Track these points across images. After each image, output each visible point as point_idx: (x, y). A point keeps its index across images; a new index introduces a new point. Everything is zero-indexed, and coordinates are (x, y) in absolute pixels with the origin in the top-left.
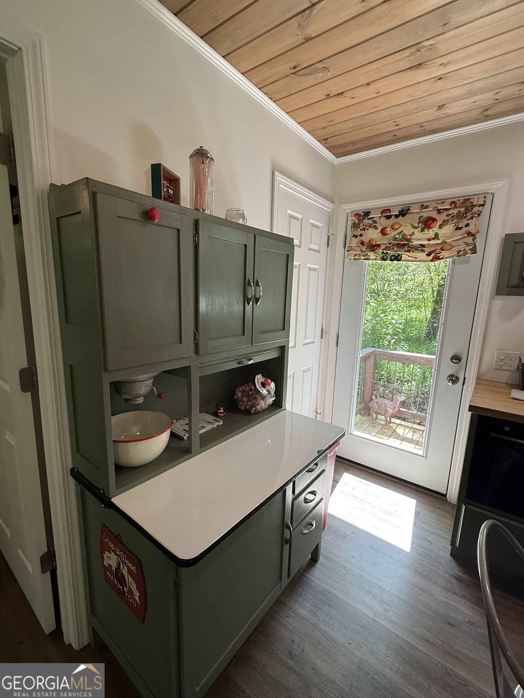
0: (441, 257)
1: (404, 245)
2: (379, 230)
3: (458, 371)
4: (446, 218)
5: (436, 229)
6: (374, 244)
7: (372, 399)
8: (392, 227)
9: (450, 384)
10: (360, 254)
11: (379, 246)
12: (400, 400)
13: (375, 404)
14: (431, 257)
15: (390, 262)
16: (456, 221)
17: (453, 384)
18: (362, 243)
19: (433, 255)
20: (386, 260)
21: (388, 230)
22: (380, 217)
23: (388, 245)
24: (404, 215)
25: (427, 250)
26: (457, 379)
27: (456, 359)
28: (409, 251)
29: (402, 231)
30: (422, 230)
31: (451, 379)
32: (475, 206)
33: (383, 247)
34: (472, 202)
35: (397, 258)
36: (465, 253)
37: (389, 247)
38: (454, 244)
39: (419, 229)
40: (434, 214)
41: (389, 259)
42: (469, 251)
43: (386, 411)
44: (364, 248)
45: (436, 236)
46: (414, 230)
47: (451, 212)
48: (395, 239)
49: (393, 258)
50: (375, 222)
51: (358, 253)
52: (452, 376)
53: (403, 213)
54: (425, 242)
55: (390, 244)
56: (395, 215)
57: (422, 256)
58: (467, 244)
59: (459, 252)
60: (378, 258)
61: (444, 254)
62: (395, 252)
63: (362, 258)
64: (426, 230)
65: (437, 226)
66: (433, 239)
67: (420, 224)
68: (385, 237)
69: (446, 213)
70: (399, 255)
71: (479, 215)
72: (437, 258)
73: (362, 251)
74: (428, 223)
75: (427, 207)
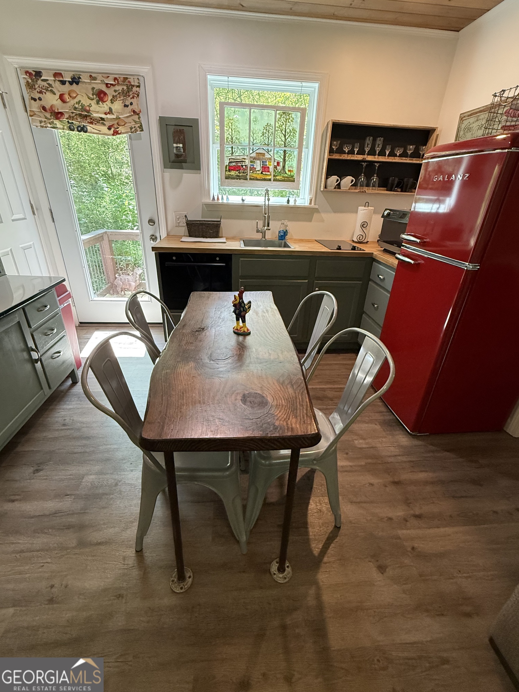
0: (119, 132)
1: (86, 116)
2: (57, 96)
3: (155, 232)
4: (115, 94)
5: (108, 103)
6: (56, 111)
8: (69, 94)
9: (152, 242)
10: (45, 122)
11: (62, 114)
14: (112, 131)
15: (77, 133)
16: (122, 98)
17: (153, 241)
18: (44, 108)
19: (113, 129)
20: (73, 130)
21: (66, 97)
22: (55, 81)
23: (72, 115)
24: (77, 83)
25: (108, 124)
26: (156, 238)
27: (151, 221)
28: (92, 123)
29: (80, 101)
30: (98, 103)
31: (152, 238)
32: (133, 86)
33: (66, 116)
34: (129, 82)
35: (83, 129)
36: (136, 131)
37: (73, 117)
38: (126, 120)
39: (95, 101)
40: (104, 88)
41: (76, 129)
42: (138, 129)
43: (130, 285)
44: (48, 115)
45: (111, 112)
46: (90, 102)
47: (117, 88)
48: (75, 109)
49: (79, 129)
50: (50, 85)
51: (43, 119)
52: (153, 235)
53: (75, 81)
54: (103, 116)
55: (72, 113)
56: (69, 81)
57: (104, 129)
58: (135, 122)
59: (131, 128)
60: (66, 127)
61: (121, 130)
62: (79, 122)
63: (49, 126)
64: (100, 103)
65: (109, 101)
66: (109, 113)
67: (95, 96)
68: (64, 105)
69: (113, 88)
70: (84, 126)
71: (138, 96)
72: (116, 133)
73: (46, 118)
74: (101, 96)
75: (95, 79)
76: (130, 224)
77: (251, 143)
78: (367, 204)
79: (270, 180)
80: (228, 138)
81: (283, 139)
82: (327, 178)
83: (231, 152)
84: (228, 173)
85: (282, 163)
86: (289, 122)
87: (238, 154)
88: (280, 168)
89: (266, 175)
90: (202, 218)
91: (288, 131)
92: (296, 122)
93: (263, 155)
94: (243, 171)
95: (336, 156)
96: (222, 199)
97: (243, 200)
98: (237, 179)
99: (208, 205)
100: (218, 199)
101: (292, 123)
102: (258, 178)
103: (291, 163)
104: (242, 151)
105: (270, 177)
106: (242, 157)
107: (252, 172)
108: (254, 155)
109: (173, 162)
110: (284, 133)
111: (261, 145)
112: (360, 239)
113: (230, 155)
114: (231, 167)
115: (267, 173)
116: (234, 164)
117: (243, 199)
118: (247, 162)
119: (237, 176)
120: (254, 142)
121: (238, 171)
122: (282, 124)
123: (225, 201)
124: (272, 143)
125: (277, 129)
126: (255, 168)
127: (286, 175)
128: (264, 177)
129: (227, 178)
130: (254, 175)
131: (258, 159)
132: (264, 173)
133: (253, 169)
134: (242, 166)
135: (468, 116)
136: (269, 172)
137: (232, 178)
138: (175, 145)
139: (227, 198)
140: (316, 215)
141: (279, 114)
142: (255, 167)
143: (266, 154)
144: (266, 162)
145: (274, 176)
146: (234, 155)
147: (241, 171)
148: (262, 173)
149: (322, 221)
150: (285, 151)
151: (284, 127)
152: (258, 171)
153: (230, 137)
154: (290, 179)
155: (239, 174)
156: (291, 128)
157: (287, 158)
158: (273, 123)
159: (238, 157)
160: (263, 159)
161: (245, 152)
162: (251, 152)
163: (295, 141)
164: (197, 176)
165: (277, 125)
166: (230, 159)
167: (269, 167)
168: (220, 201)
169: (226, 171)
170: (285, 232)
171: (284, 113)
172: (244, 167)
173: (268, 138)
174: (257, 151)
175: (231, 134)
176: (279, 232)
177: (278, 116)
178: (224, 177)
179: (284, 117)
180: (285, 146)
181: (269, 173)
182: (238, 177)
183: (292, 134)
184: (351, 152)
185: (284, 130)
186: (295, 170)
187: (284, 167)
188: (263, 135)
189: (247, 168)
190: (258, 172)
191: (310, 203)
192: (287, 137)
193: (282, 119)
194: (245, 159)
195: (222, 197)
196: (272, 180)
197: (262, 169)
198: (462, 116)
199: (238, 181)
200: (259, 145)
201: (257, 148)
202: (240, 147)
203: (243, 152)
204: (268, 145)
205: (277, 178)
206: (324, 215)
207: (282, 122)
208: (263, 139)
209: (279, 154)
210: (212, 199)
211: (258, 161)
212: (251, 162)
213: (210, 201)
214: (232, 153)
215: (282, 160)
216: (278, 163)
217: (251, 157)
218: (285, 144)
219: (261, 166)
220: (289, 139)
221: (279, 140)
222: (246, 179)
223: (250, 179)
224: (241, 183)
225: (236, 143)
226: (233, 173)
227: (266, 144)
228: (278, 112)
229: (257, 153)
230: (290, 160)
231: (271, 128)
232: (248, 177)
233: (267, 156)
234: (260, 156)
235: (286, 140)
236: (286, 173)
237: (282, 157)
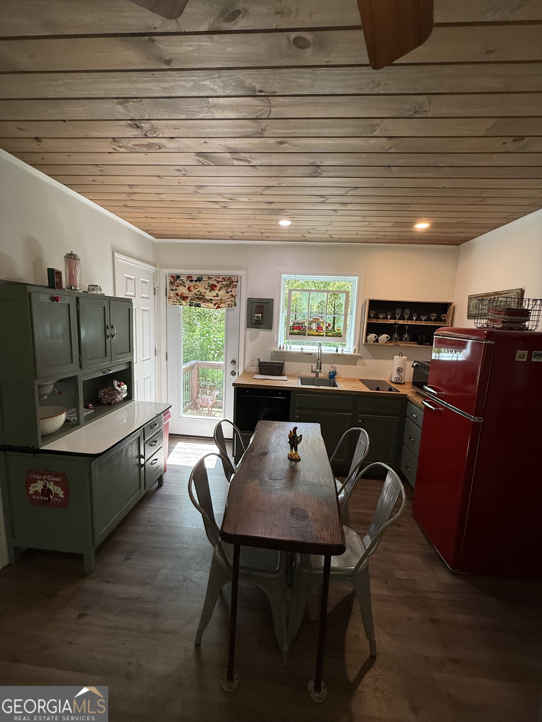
0: (221, 307)
1: (202, 298)
2: (187, 288)
3: (235, 369)
4: (221, 286)
5: (217, 291)
6: (184, 296)
7: (198, 397)
8: (194, 287)
9: (232, 376)
10: (176, 302)
11: (187, 297)
12: (216, 394)
13: (200, 400)
14: (216, 306)
15: (194, 307)
16: (226, 288)
17: (233, 376)
18: (177, 295)
19: (217, 305)
20: (192, 306)
21: (192, 288)
22: (187, 280)
23: (193, 298)
24: (200, 281)
25: (214, 302)
26: (235, 373)
27: (234, 362)
28: (204, 302)
29: (200, 290)
30: (210, 291)
31: (232, 374)
32: (234, 281)
33: (190, 298)
34: (232, 280)
35: (198, 306)
36: (232, 306)
37: (194, 299)
38: (226, 300)
39: (209, 290)
40: (215, 283)
41: (194, 306)
42: (233, 305)
43: (208, 403)
44: (179, 298)
45: (217, 296)
46: (206, 290)
47: (223, 283)
48: (196, 295)
49: (196, 305)
50: (184, 282)
51: (175, 301)
52: (233, 372)
53: (199, 280)
54: (212, 298)
55: (194, 297)
56: (195, 280)
57: (211, 305)
58: (232, 301)
59: (229, 305)
60: (188, 305)
61: (222, 305)
62: (197, 302)
63: (178, 304)
64: (212, 291)
65: (217, 290)
66: (216, 297)
67: (209, 287)
68: (190, 292)
69: (221, 283)
70: (199, 304)
71: (236, 287)
72: (219, 307)
73: (177, 299)
74: (212, 287)
75: (211, 278)
76: (213, 352)
77: (310, 313)
78: (401, 354)
79: (323, 336)
80: (293, 309)
81: (333, 310)
82: (367, 335)
84: (291, 331)
85: (332, 325)
86: (337, 299)
87: (300, 319)
88: (330, 328)
90: (271, 360)
91: (336, 304)
92: (343, 299)
93: (318, 319)
94: (302, 330)
95: (374, 321)
96: (287, 348)
97: (302, 349)
98: (298, 335)
99: (275, 352)
100: (283, 347)
101: (339, 300)
102: (314, 334)
103: (339, 324)
104: (303, 317)
105: (323, 334)
106: (302, 321)
107: (309, 330)
108: (311, 319)
109: (254, 324)
110: (334, 306)
111: (317, 313)
112: (398, 380)
113: (294, 320)
114: (294, 327)
115: (320, 331)
116: (296, 325)
118: (306, 324)
120: (312, 312)
121: (299, 329)
123: (288, 350)
124: (325, 312)
125: (328, 303)
127: (335, 333)
128: (318, 334)
129: (291, 334)
130: (311, 333)
131: (314, 322)
133: (310, 329)
134: (302, 327)
135: (474, 298)
136: (322, 330)
137: (295, 334)
138: (256, 315)
139: (290, 347)
140: (359, 361)
141: (330, 295)
142: (312, 327)
143: (320, 318)
144: (320, 324)
145: (326, 333)
148: (317, 331)
149: (365, 365)
150: (334, 317)
151: (333, 302)
152: (314, 329)
153: (295, 309)
154: (339, 335)
155: (300, 332)
156: (339, 303)
157: (336, 322)
158: (325, 301)
159: (300, 321)
160: (318, 322)
161: (305, 318)
162: (309, 317)
163: (342, 311)
164: (270, 332)
165: (329, 301)
166: (293, 322)
167: (322, 327)
168: (285, 350)
169: (290, 329)
170: (334, 373)
171: (333, 294)
172: (304, 327)
173: (322, 309)
174: (313, 317)
175: (295, 307)
176: (330, 373)
177: (329, 296)
178: (289, 334)
179: (333, 297)
180: (334, 314)
181: (322, 331)
182: (299, 334)
183: (339, 307)
184: (386, 318)
185: (334, 304)
186: (342, 329)
187: (334, 327)
188: (318, 307)
189: (306, 328)
190: (314, 331)
191: (355, 352)
192: (335, 309)
193: (332, 297)
194: (304, 322)
195: (287, 346)
196: (324, 335)
197: (317, 329)
198: (470, 297)
199: (299, 336)
200: (315, 313)
202: (301, 315)
204: (322, 313)
205: (328, 334)
206: (366, 361)
207: (332, 300)
208: (318, 309)
209: (330, 319)
210: (279, 347)
211: (314, 324)
212: (309, 324)
213: (277, 349)
214: (296, 319)
215: (332, 323)
216: (329, 325)
217: (309, 321)
218: (334, 312)
219: (317, 326)
220: (337, 310)
221: (330, 310)
222: (305, 335)
223: (308, 335)
224: (301, 337)
225: (299, 312)
226: (295, 331)
227: (320, 313)
228: (329, 294)
229: (313, 319)
231: (324, 303)
232: (307, 334)
233: (321, 320)
234: (315, 320)
235: (335, 310)
236: (335, 331)
237: (332, 321)
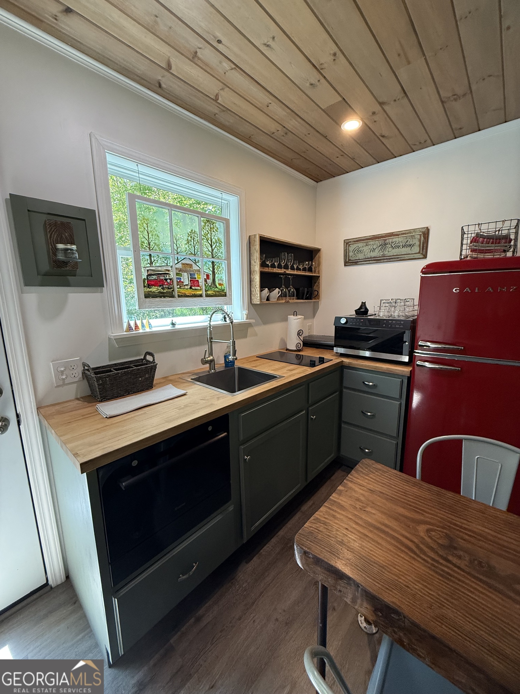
77: (175, 252)
78: (295, 314)
79: (201, 296)
80: (143, 242)
81: (210, 249)
83: (149, 262)
84: (147, 290)
85: (211, 275)
86: (214, 231)
87: (159, 264)
88: (210, 281)
89: (196, 289)
90: (110, 360)
91: (214, 240)
92: (220, 232)
93: (191, 266)
94: (167, 286)
95: (266, 270)
96: (143, 326)
97: (173, 324)
98: (161, 297)
99: (120, 340)
100: (136, 327)
101: (216, 233)
102: (187, 293)
103: (220, 276)
104: (164, 260)
105: (200, 293)
106: (165, 268)
107: (179, 287)
108: (179, 266)
109: (46, 274)
110: (210, 242)
111: (187, 254)
112: (299, 347)
113: (149, 265)
114: (151, 281)
115: (196, 288)
116: (154, 277)
117: (173, 322)
118: (173, 275)
119: (160, 292)
120: (179, 250)
121: (160, 286)
122: (207, 232)
123: (148, 330)
124: (199, 253)
125: (202, 237)
126: (183, 282)
127: (217, 290)
128: (193, 293)
129: (147, 296)
130: (183, 291)
131: (185, 271)
132: (193, 288)
133: (180, 283)
134: (166, 280)
136: (199, 286)
137: (154, 296)
138: (60, 246)
139: (150, 324)
140: (250, 330)
141: (203, 221)
142: (182, 280)
143: (194, 265)
144: (194, 274)
145: (206, 291)
146: (153, 265)
147: (164, 286)
148: (191, 288)
149: (256, 335)
150: (213, 263)
151: (209, 236)
152: (187, 285)
153: (146, 242)
154: (222, 294)
155: (162, 291)
156: (216, 238)
157: (216, 271)
158: (197, 230)
159: (160, 269)
160: (191, 271)
161: (169, 262)
162: (176, 262)
163: (222, 252)
164: (98, 295)
165: (202, 233)
166: (148, 270)
167: (198, 281)
168: (141, 331)
169: (144, 286)
171: (208, 221)
172: (169, 281)
173: (194, 247)
174: (183, 262)
175: (147, 237)
177: (202, 224)
178: (143, 296)
179: (208, 225)
180: (212, 257)
181: (199, 288)
182: (162, 295)
183: (218, 244)
184: (273, 266)
185: (210, 239)
186: (225, 282)
187: (214, 280)
188: (188, 242)
189: (173, 282)
190: (186, 287)
191: (247, 318)
192: (213, 247)
193: (207, 227)
194: (168, 270)
195: (142, 323)
196: (204, 295)
197: (191, 283)
199: (162, 299)
200: (185, 254)
201: (183, 258)
202: (161, 256)
203: (166, 262)
204: (195, 255)
205: (209, 292)
206: (256, 329)
207: (207, 231)
208: (189, 247)
209: (207, 265)
210: (126, 328)
211: (185, 274)
212: (177, 274)
213: (123, 333)
214: (151, 263)
215: (211, 273)
216: (208, 276)
217: (175, 268)
218: (212, 255)
219: (190, 279)
220: (215, 250)
221: (205, 250)
222: (173, 296)
223: (179, 296)
224: (168, 302)
225: (156, 250)
226: (154, 289)
227: (192, 253)
228: (202, 219)
229: (183, 264)
230: (219, 272)
231: (196, 235)
232: (176, 294)
233: (195, 267)
234: (187, 267)
235: (213, 250)
236: (217, 287)
237: (211, 269)
